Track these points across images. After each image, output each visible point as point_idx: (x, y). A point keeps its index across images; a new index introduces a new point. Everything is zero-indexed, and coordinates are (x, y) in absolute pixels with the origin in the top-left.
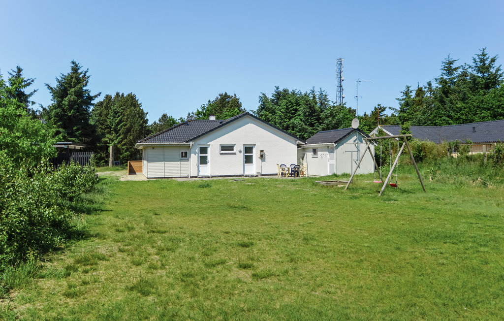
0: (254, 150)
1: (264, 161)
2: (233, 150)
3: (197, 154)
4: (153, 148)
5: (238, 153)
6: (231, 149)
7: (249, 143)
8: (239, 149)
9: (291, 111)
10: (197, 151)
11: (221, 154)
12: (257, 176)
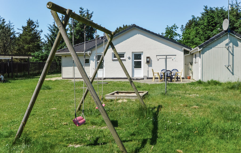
0: (142, 56)
1: (151, 66)
2: (124, 57)
3: (94, 61)
4: (66, 57)
5: (127, 59)
6: (122, 56)
7: (137, 50)
8: (128, 56)
9: (212, 24)
10: (94, 58)
11: (113, 60)
12: (143, 79)
